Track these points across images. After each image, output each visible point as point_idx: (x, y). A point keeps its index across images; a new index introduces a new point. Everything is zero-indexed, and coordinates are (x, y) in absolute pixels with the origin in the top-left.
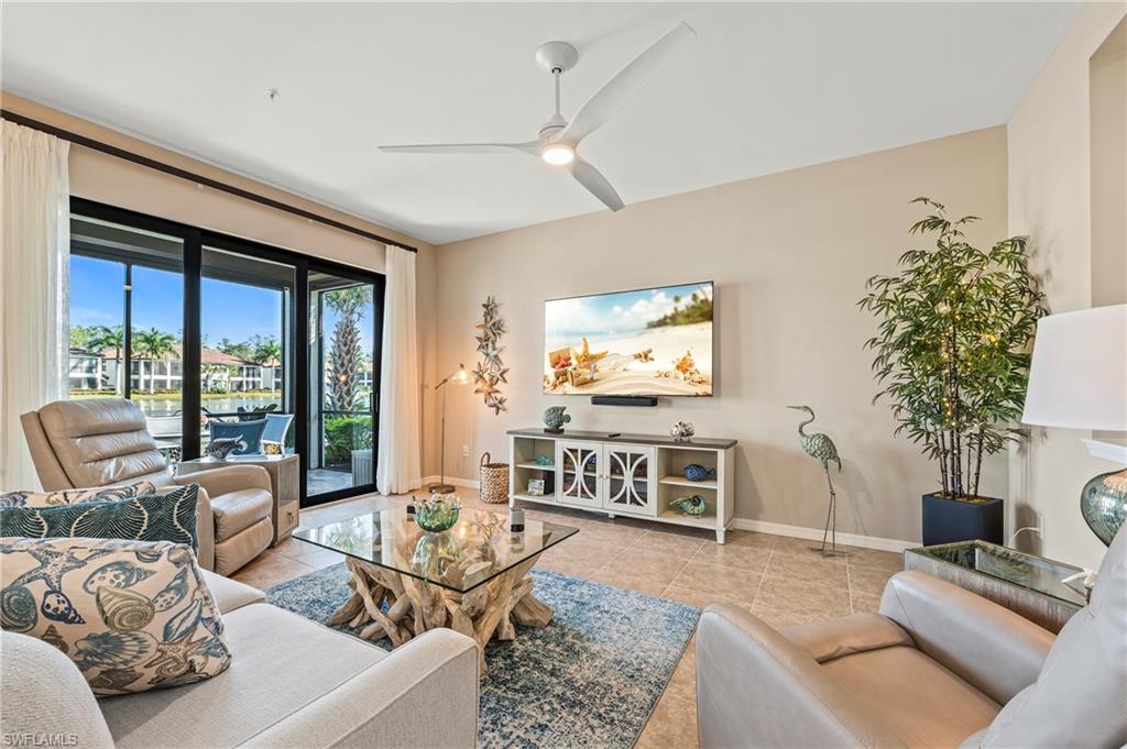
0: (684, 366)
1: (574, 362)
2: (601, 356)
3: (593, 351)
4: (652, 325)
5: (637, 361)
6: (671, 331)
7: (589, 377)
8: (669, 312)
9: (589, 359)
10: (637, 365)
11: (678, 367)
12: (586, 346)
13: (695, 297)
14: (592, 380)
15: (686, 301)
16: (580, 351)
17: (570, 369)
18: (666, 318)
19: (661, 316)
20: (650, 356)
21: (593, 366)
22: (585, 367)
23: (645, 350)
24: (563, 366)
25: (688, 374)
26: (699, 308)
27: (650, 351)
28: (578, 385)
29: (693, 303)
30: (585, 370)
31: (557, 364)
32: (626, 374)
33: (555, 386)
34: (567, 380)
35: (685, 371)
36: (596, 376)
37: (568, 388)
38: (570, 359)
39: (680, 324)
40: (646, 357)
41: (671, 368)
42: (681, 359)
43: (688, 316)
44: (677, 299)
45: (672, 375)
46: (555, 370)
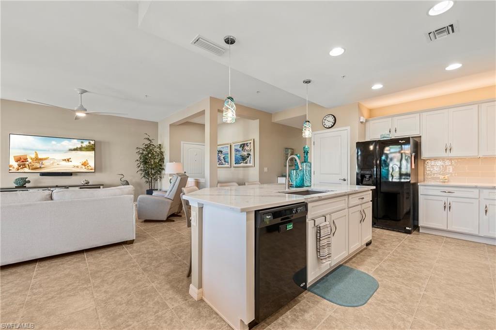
0: (85, 164)
1: (30, 160)
2: (45, 159)
3: (40, 156)
4: (71, 150)
5: (64, 162)
6: (79, 152)
7: (39, 166)
8: (79, 146)
9: (37, 160)
10: (64, 163)
11: (82, 165)
12: (37, 155)
13: (90, 143)
14: (40, 167)
15: (86, 144)
16: (33, 156)
17: (27, 163)
18: (77, 148)
19: (75, 147)
20: (70, 160)
21: (41, 162)
22: (36, 162)
23: (68, 158)
24: (23, 162)
25: (86, 167)
26: (91, 146)
27: (70, 159)
28: (32, 169)
29: (89, 145)
30: (36, 164)
31: (19, 160)
32: (58, 166)
33: (18, 169)
34: (26, 167)
35: (85, 166)
36: (42, 166)
37: (26, 170)
38: (27, 159)
39: (83, 151)
40: (68, 160)
41: (80, 165)
42: (84, 162)
43: (87, 148)
44: (82, 142)
45: (80, 167)
46: (18, 163)
